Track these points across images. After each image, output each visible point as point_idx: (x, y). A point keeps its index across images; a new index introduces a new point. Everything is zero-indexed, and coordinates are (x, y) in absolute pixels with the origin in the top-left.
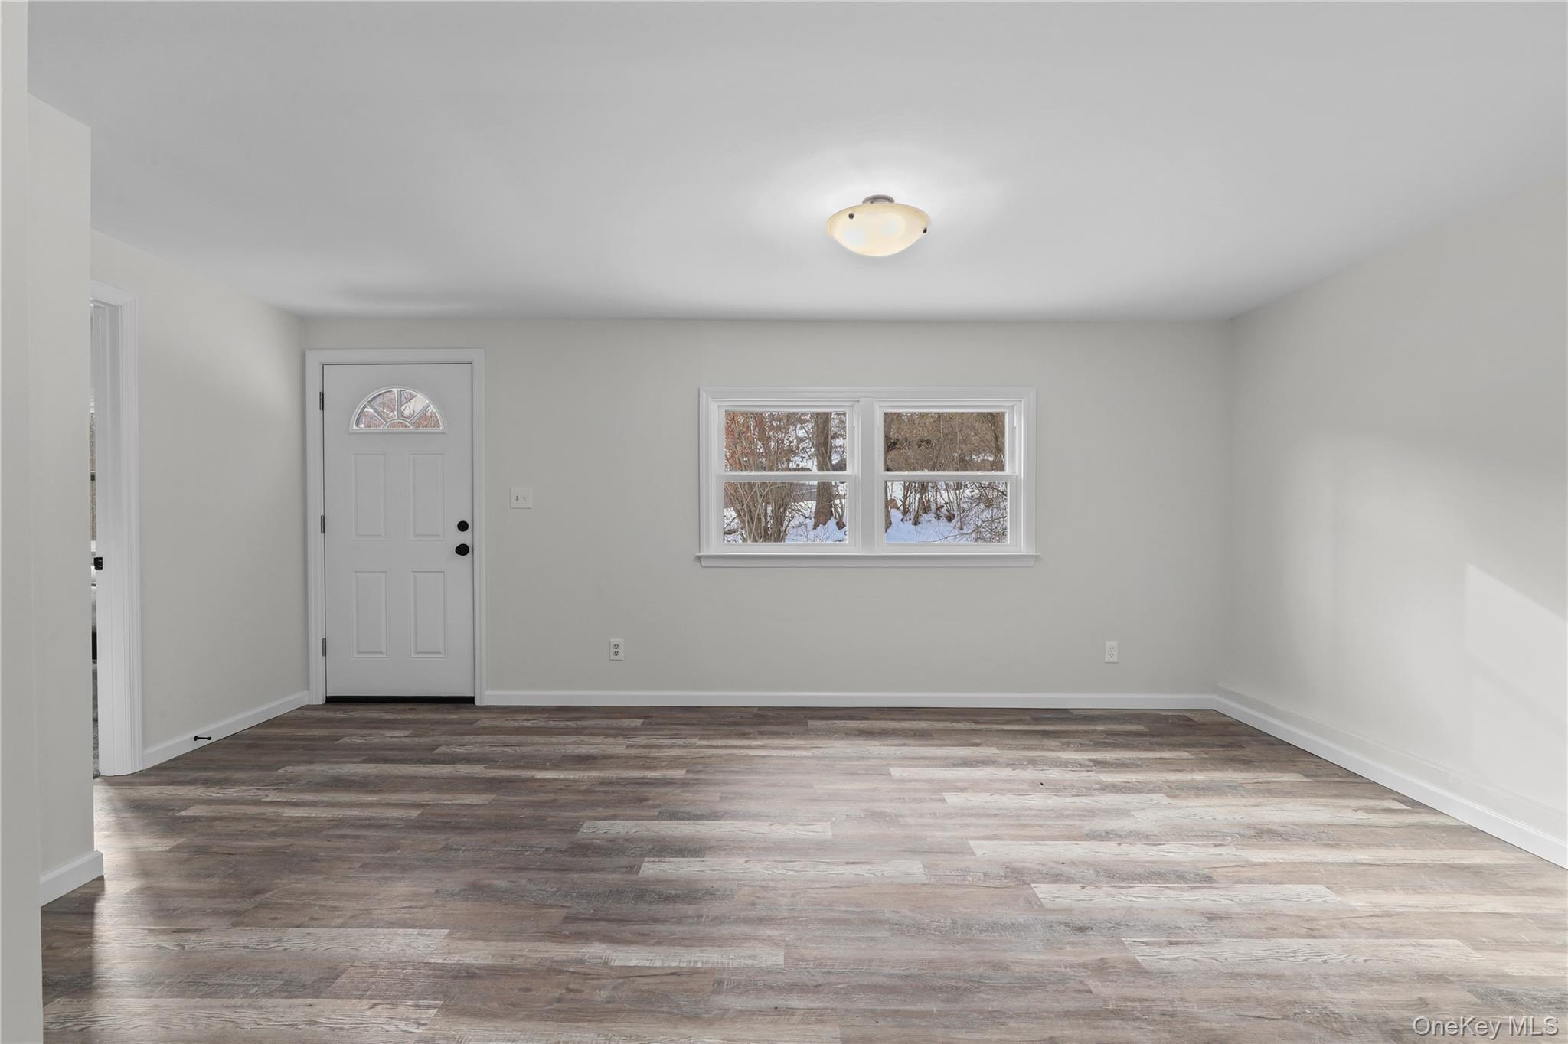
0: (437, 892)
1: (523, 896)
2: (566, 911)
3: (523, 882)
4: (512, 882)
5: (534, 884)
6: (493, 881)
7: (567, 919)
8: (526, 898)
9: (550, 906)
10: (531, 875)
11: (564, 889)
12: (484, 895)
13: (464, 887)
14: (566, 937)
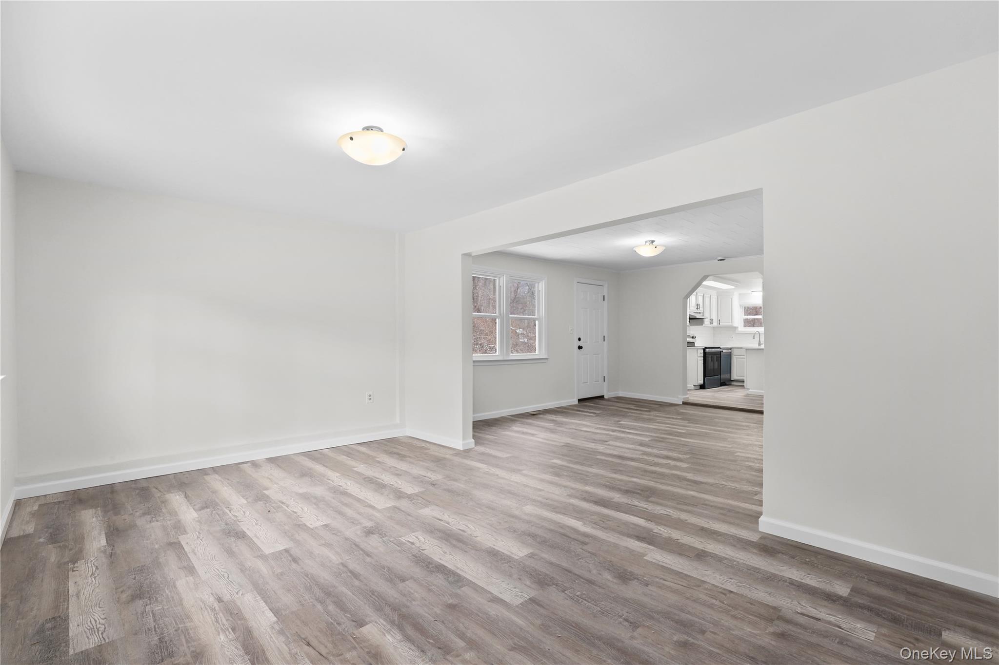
0: (647, 585)
1: (599, 563)
2: (584, 548)
3: (594, 572)
4: (600, 574)
5: (589, 568)
6: (611, 579)
7: (586, 544)
8: (599, 561)
9: (589, 552)
10: (587, 575)
11: (575, 559)
12: (619, 572)
13: (630, 582)
14: (592, 537)
